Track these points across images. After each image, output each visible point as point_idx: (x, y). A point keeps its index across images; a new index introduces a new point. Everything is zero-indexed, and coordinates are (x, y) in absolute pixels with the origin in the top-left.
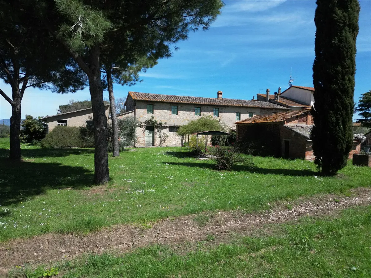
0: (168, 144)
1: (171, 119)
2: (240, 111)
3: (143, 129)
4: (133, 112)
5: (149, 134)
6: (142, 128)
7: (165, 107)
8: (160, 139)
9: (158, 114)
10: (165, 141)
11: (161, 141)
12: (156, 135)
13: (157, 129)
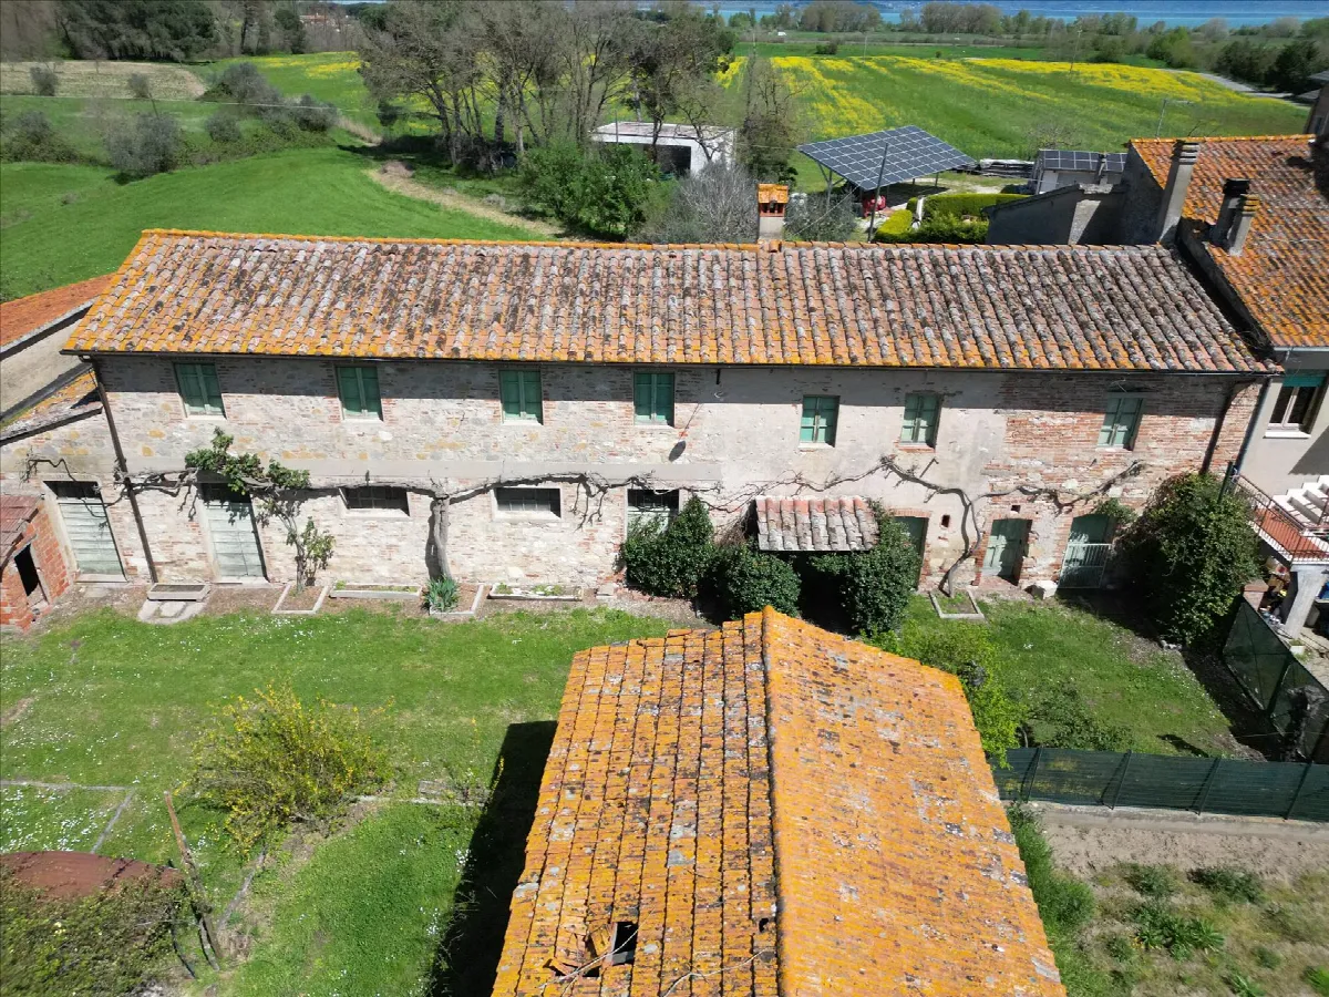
0: (348, 575)
1: (341, 446)
2: (833, 391)
3: (180, 499)
4: (98, 412)
5: (232, 521)
6: (174, 495)
7: (292, 377)
8: (294, 549)
9: (250, 416)
10: (329, 560)
11: (299, 559)
12: (266, 530)
13: (263, 498)
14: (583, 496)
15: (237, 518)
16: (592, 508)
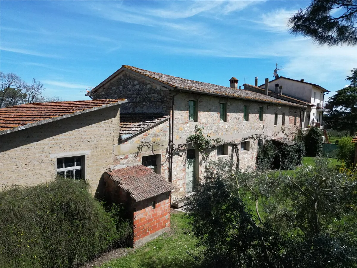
1: (219, 131)
4: (167, 119)
9: (203, 121)
12: (201, 167)
13: (202, 154)
14: (252, 143)
16: (253, 146)
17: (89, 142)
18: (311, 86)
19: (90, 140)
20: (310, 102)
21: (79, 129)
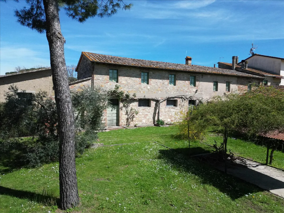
0: (137, 122)
1: (140, 90)
2: (217, 80)
4: (90, 79)
7: (133, 73)
8: (127, 116)
9: (124, 82)
10: (134, 119)
12: (121, 111)
13: (122, 103)
14: (181, 101)
15: (113, 110)
16: (183, 104)
17: (34, 87)
18: (280, 60)
19: (35, 86)
20: (279, 75)
21: (29, 81)
